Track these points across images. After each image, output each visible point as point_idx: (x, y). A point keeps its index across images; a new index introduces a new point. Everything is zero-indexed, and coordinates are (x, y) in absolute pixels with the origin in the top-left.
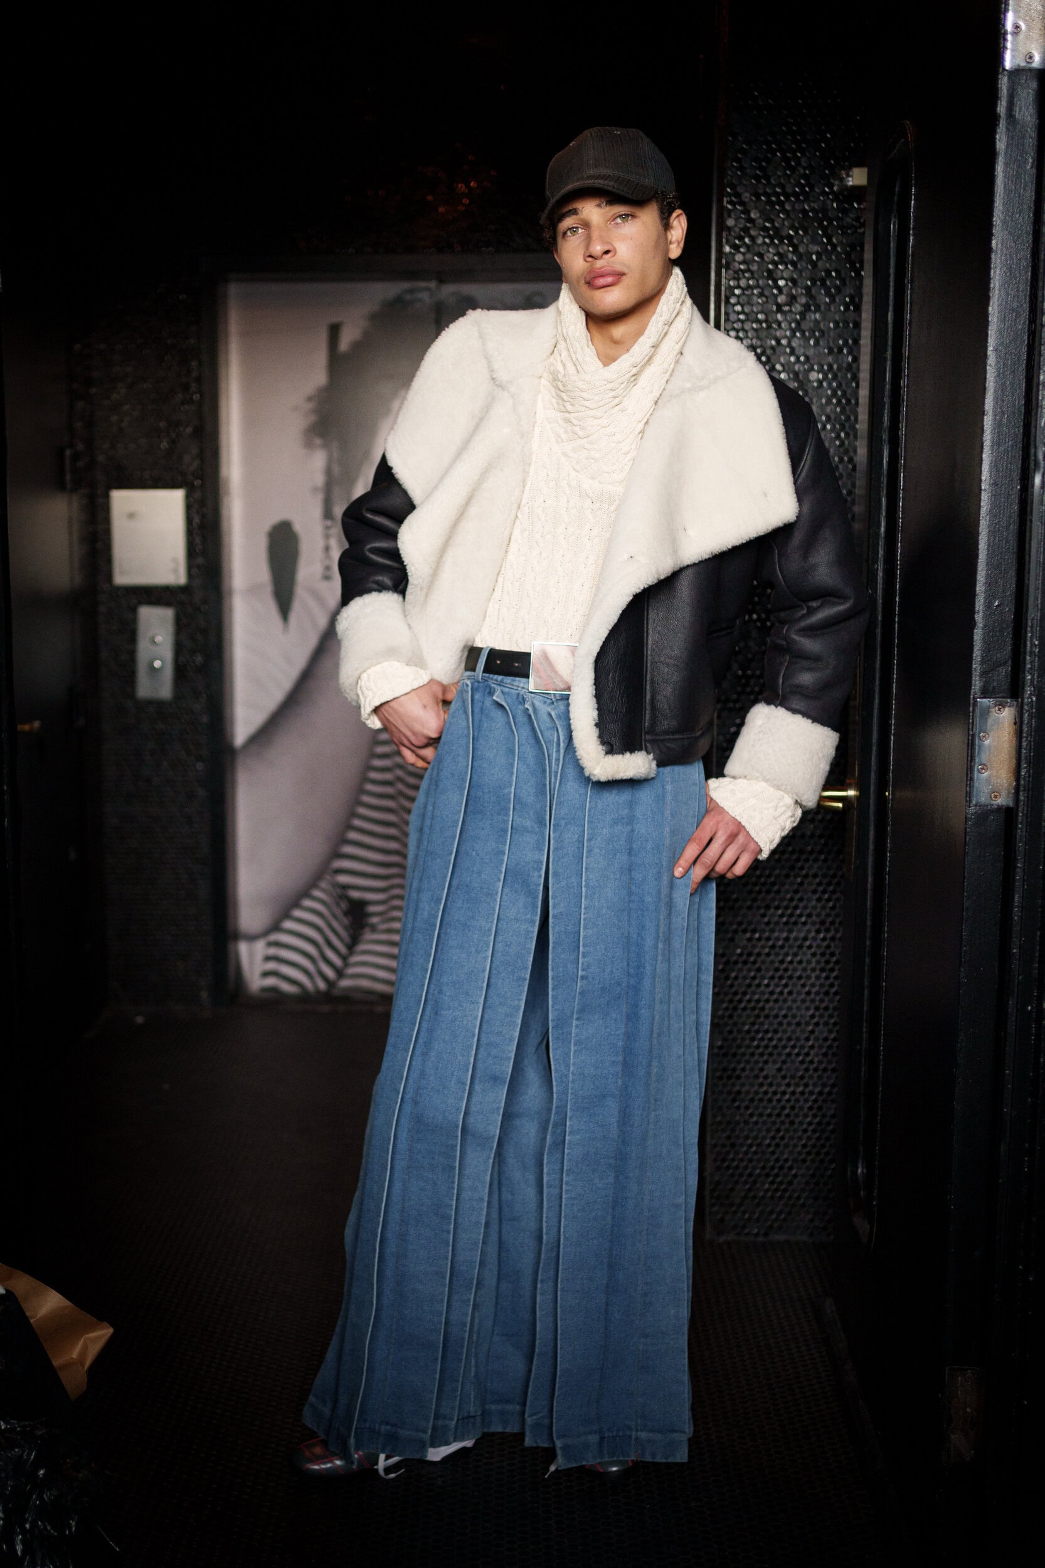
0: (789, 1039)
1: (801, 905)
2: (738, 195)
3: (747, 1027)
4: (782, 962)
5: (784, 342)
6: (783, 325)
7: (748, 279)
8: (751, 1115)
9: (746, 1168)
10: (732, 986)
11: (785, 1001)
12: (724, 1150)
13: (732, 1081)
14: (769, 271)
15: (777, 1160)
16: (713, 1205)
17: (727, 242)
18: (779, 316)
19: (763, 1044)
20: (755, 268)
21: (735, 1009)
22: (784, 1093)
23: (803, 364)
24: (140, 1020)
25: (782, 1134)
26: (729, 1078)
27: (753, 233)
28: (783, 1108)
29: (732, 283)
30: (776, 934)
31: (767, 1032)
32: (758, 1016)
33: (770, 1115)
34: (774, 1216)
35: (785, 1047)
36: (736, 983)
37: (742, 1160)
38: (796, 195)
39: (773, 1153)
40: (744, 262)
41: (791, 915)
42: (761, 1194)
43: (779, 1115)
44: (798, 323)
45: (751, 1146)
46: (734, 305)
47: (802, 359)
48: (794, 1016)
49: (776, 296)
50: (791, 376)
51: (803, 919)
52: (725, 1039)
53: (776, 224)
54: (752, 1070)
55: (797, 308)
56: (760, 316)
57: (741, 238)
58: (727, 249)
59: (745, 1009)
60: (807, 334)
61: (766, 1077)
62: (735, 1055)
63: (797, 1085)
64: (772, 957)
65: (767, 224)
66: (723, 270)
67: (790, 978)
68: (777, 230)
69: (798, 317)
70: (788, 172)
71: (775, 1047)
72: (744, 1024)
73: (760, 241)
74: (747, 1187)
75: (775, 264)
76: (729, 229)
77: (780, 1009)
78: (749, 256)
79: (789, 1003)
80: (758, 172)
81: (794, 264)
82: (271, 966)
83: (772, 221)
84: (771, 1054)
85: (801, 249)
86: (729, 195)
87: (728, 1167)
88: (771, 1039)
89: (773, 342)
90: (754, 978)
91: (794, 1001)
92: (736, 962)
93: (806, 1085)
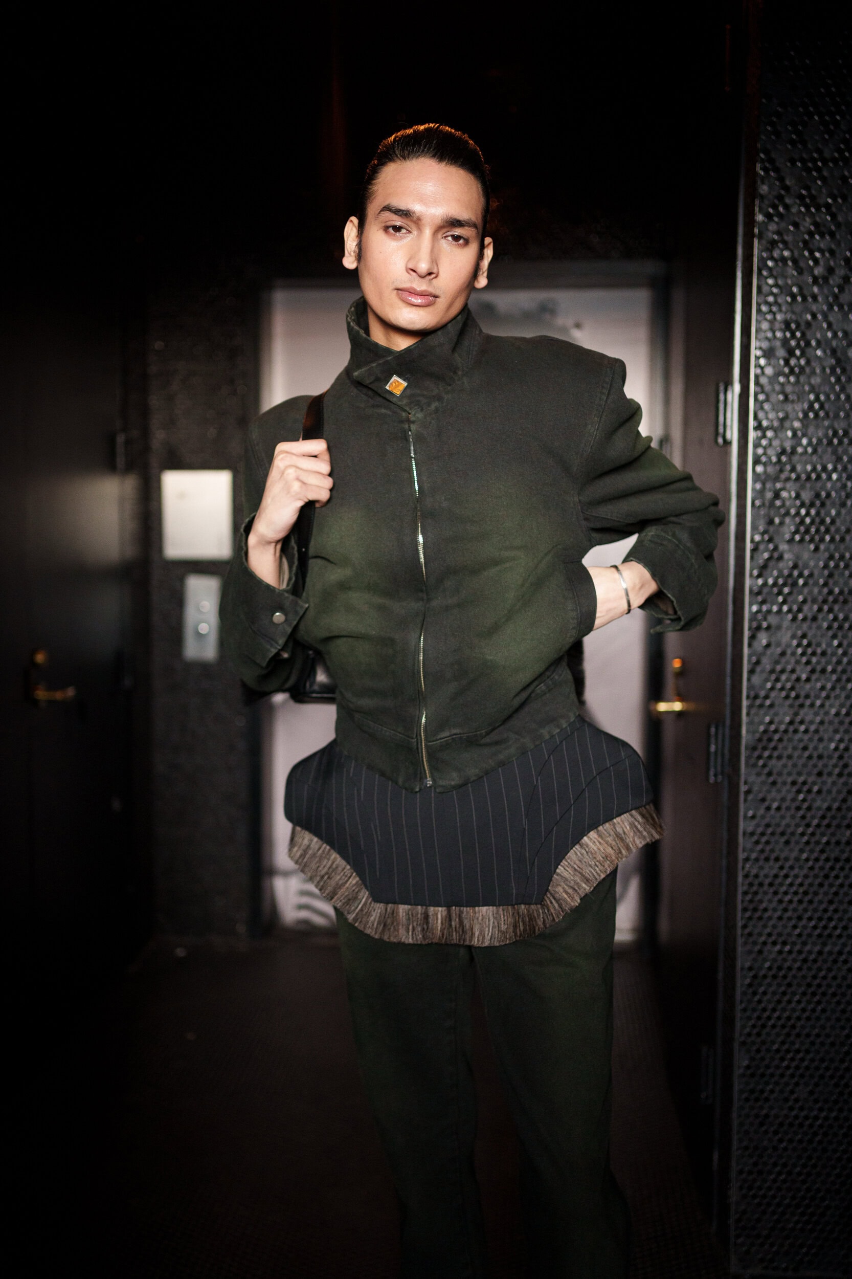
0: (822, 1060)
1: (836, 916)
2: (772, 161)
3: (775, 1047)
4: (814, 977)
5: (820, 317)
6: (820, 299)
7: (782, 250)
8: (781, 1141)
9: (774, 1197)
10: (760, 1002)
11: (818, 1019)
12: (751, 1178)
13: (759, 1104)
14: (805, 243)
15: (808, 1190)
16: (738, 1236)
17: (761, 211)
18: (816, 289)
19: (794, 1064)
20: (788, 238)
21: (764, 1026)
22: (816, 1118)
23: (841, 340)
24: (180, 952)
25: (813, 1161)
26: (757, 1100)
27: (788, 201)
28: (815, 1134)
29: (765, 255)
30: (808, 948)
31: (798, 1051)
32: (788, 1035)
33: (800, 1141)
34: (804, 1250)
35: (817, 1068)
36: (765, 998)
37: (770, 1188)
38: (835, 161)
39: (804, 1182)
40: (779, 233)
41: (825, 927)
42: (791, 1225)
43: (810, 1141)
44: (836, 297)
45: (780, 1173)
46: (766, 278)
47: (840, 334)
48: (828, 1036)
49: (811, 269)
50: (828, 352)
51: (838, 932)
52: (752, 1059)
53: (813, 192)
54: (781, 1092)
55: (834, 280)
56: (795, 290)
57: (775, 207)
58: (760, 218)
59: (774, 1026)
60: (846, 308)
61: (797, 1100)
62: (763, 1075)
63: (831, 1110)
64: (804, 972)
65: (804, 192)
66: (756, 241)
67: (824, 994)
68: (813, 198)
69: (836, 290)
70: (826, 137)
71: (807, 1068)
72: (773, 1043)
73: (794, 210)
74: (775, 1217)
75: (811, 234)
76: (762, 197)
77: (813, 1027)
78: (783, 225)
79: (822, 1022)
80: (794, 137)
81: (832, 235)
82: (305, 900)
83: (807, 188)
84: (802, 1076)
85: (840, 218)
86: (762, 161)
87: (754, 1197)
88: (802, 1060)
89: (809, 317)
90: (784, 993)
91: (828, 1019)
92: (765, 977)
93: (841, 1110)
